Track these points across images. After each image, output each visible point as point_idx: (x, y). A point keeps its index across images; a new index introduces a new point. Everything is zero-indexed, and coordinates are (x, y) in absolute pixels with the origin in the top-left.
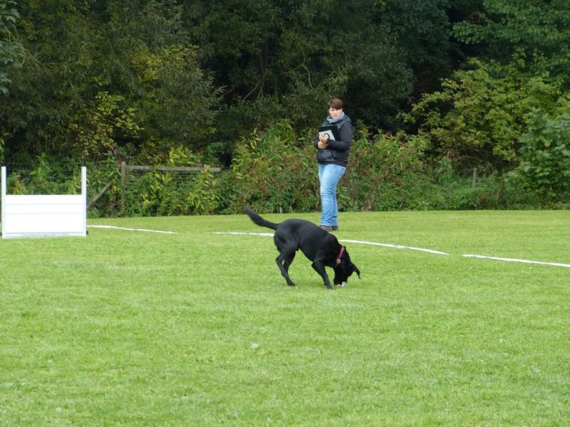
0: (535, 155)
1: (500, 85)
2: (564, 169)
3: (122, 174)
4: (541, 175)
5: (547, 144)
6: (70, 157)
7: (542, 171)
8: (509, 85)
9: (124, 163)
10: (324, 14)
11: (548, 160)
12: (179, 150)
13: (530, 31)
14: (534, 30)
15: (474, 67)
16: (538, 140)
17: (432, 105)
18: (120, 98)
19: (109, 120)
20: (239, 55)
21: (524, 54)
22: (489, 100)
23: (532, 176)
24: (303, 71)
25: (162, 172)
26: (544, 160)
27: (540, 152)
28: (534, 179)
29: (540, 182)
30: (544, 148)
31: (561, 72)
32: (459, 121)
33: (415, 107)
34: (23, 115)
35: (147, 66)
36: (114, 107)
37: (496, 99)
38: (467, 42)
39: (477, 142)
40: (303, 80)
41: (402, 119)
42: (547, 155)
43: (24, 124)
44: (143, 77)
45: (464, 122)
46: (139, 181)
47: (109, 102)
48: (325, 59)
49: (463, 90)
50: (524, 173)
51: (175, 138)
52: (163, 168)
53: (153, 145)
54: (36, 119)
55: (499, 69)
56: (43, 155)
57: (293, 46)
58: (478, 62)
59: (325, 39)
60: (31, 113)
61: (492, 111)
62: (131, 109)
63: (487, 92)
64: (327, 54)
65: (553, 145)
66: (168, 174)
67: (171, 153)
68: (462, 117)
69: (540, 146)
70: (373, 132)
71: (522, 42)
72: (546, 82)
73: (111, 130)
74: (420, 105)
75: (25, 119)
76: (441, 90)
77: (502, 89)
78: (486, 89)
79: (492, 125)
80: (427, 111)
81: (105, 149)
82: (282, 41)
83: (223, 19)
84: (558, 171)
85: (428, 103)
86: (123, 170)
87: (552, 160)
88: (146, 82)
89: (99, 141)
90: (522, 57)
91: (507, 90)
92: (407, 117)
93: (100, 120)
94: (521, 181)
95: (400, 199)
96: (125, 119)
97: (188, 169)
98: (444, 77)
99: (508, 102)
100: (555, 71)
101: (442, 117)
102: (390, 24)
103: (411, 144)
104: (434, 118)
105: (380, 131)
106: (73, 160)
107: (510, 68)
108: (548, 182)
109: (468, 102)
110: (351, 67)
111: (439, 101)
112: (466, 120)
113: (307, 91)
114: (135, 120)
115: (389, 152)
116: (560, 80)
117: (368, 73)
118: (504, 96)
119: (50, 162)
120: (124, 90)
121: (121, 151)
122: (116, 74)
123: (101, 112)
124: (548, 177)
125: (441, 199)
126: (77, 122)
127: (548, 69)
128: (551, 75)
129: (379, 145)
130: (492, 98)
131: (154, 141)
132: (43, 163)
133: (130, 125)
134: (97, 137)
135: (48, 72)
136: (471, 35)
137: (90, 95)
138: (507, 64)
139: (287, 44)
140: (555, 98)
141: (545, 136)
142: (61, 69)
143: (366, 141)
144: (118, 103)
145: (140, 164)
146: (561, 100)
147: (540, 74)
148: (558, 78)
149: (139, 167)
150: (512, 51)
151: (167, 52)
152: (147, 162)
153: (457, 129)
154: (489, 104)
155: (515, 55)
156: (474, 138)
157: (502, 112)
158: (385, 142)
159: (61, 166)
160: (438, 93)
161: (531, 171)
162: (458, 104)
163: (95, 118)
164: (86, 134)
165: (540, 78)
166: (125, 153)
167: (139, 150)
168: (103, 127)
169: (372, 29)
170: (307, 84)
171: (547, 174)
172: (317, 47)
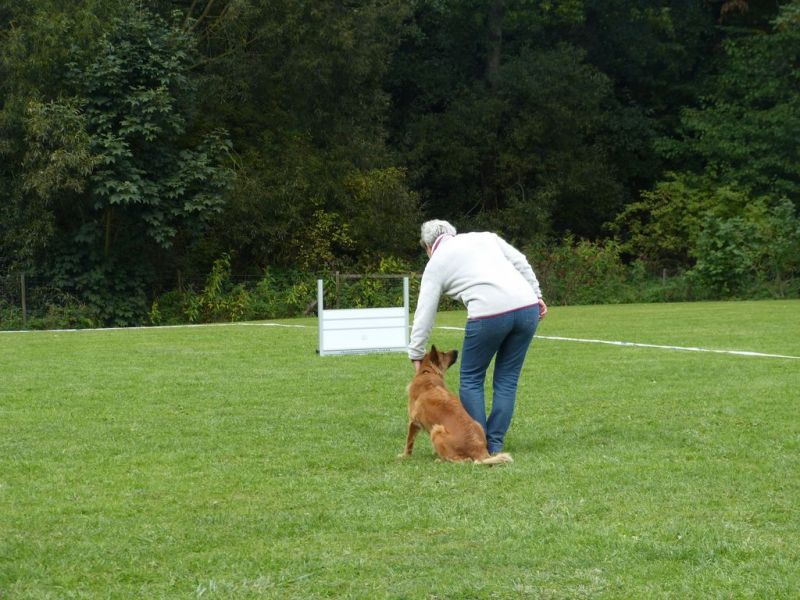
0: (709, 254)
1: (695, 195)
2: (736, 267)
3: (337, 283)
4: (714, 272)
5: (720, 244)
6: (293, 269)
7: (715, 269)
8: (704, 194)
9: (338, 273)
10: (534, 138)
11: (721, 259)
12: (390, 259)
13: (720, 145)
14: (724, 145)
15: (672, 180)
16: (712, 241)
17: (633, 215)
18: (334, 215)
19: (327, 235)
20: (460, 176)
21: (715, 166)
22: (684, 208)
23: (706, 273)
24: (517, 188)
25: (373, 280)
26: (717, 259)
27: (713, 252)
28: (710, 277)
29: (714, 279)
30: (717, 249)
31: (750, 181)
32: (656, 228)
33: (619, 216)
34: (248, 233)
35: (362, 187)
36: (330, 223)
37: (690, 207)
38: (667, 157)
39: (672, 247)
40: (518, 196)
41: (608, 227)
42: (719, 254)
43: (248, 241)
44: (358, 197)
45: (660, 228)
46: (352, 288)
47: (325, 220)
48: (540, 177)
49: (660, 200)
50: (699, 272)
51: (388, 249)
52: (374, 276)
53: (368, 256)
54: (259, 236)
55: (695, 179)
56: (268, 267)
57: (509, 167)
58: (674, 175)
59: (539, 159)
60: (255, 232)
61: (686, 218)
62: (345, 225)
63: (682, 201)
64: (541, 172)
65: (726, 245)
66: (378, 282)
67: (382, 263)
68: (658, 224)
69: (714, 246)
70: (577, 240)
71: (714, 155)
72: (734, 191)
73: (329, 244)
74: (623, 215)
75: (249, 236)
76: (641, 200)
77: (696, 198)
78: (681, 198)
79: (686, 230)
80: (629, 219)
81: (322, 261)
82: (498, 163)
83: (444, 145)
84: (731, 268)
85: (631, 212)
86: (337, 279)
87: (726, 259)
88: (361, 202)
89: (318, 254)
90: (713, 169)
91: (701, 199)
92: (612, 226)
93: (318, 235)
94: (697, 278)
95: (595, 298)
96: (340, 234)
97: (396, 276)
98: (643, 189)
99: (700, 209)
100: (743, 181)
101: (643, 224)
102: (601, 145)
103: (608, 249)
104: (636, 226)
105: (582, 239)
106: (295, 272)
107: (704, 178)
108: (721, 279)
109: (664, 210)
110: (562, 183)
111: (639, 210)
112: (665, 226)
113: (520, 206)
114: (348, 234)
115: (587, 257)
116: (748, 189)
117: (578, 187)
118: (698, 205)
119: (276, 274)
120: (340, 208)
121: (339, 262)
122: (330, 194)
123: (319, 229)
124: (722, 274)
125: (632, 297)
126: (296, 238)
127: (736, 179)
128: (740, 184)
129: (578, 251)
130: (688, 207)
131: (369, 253)
132: (268, 274)
133: (345, 238)
134: (316, 251)
135: (268, 194)
136: (671, 150)
137: (308, 214)
138: (702, 175)
139: (502, 166)
140: (744, 204)
141: (719, 237)
142: (280, 191)
143: (569, 248)
144: (333, 220)
145: (354, 273)
146: (748, 206)
147: (729, 184)
148: (747, 186)
149: (354, 276)
150: (705, 164)
151: (382, 175)
152: (362, 271)
153: (654, 236)
154: (685, 212)
155: (708, 168)
156: (669, 243)
157: (694, 219)
158: (585, 248)
159: (286, 277)
160: (638, 204)
161: (707, 269)
162: (653, 212)
163: (314, 234)
164: (306, 248)
165: (728, 188)
166: (342, 264)
167: (357, 260)
168: (321, 242)
169: (583, 149)
170: (520, 199)
171: (720, 271)
172: (530, 167)
